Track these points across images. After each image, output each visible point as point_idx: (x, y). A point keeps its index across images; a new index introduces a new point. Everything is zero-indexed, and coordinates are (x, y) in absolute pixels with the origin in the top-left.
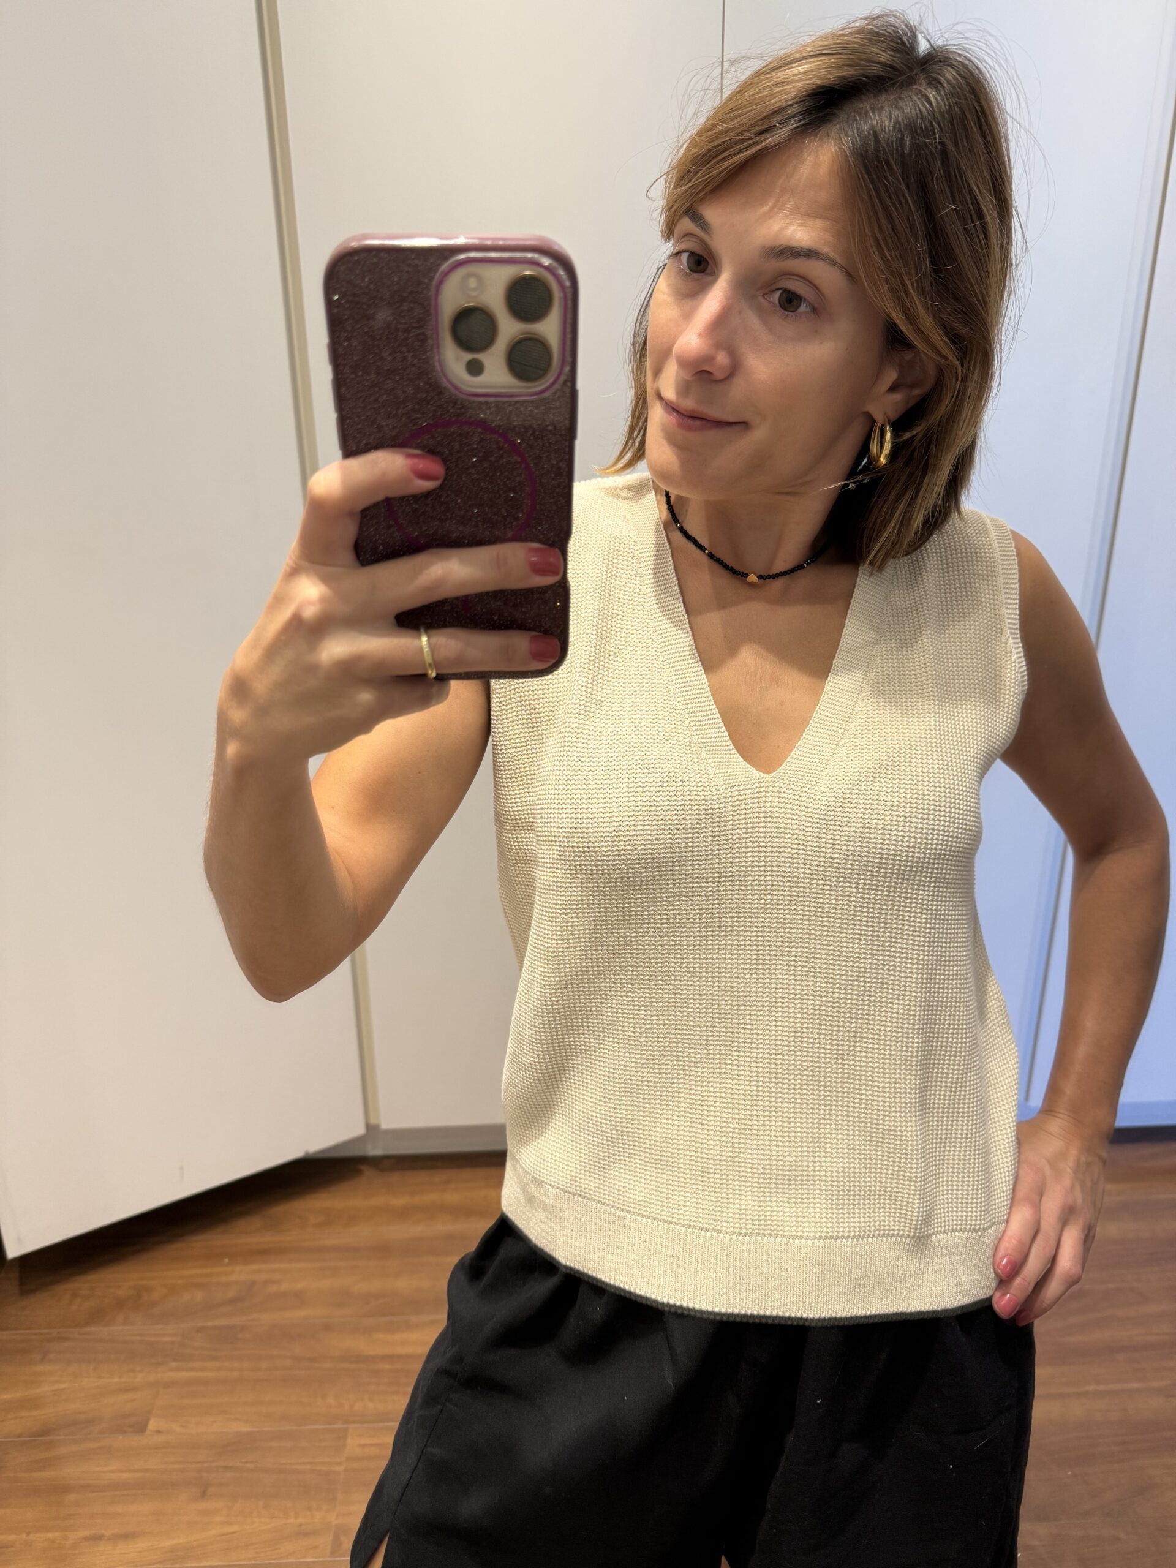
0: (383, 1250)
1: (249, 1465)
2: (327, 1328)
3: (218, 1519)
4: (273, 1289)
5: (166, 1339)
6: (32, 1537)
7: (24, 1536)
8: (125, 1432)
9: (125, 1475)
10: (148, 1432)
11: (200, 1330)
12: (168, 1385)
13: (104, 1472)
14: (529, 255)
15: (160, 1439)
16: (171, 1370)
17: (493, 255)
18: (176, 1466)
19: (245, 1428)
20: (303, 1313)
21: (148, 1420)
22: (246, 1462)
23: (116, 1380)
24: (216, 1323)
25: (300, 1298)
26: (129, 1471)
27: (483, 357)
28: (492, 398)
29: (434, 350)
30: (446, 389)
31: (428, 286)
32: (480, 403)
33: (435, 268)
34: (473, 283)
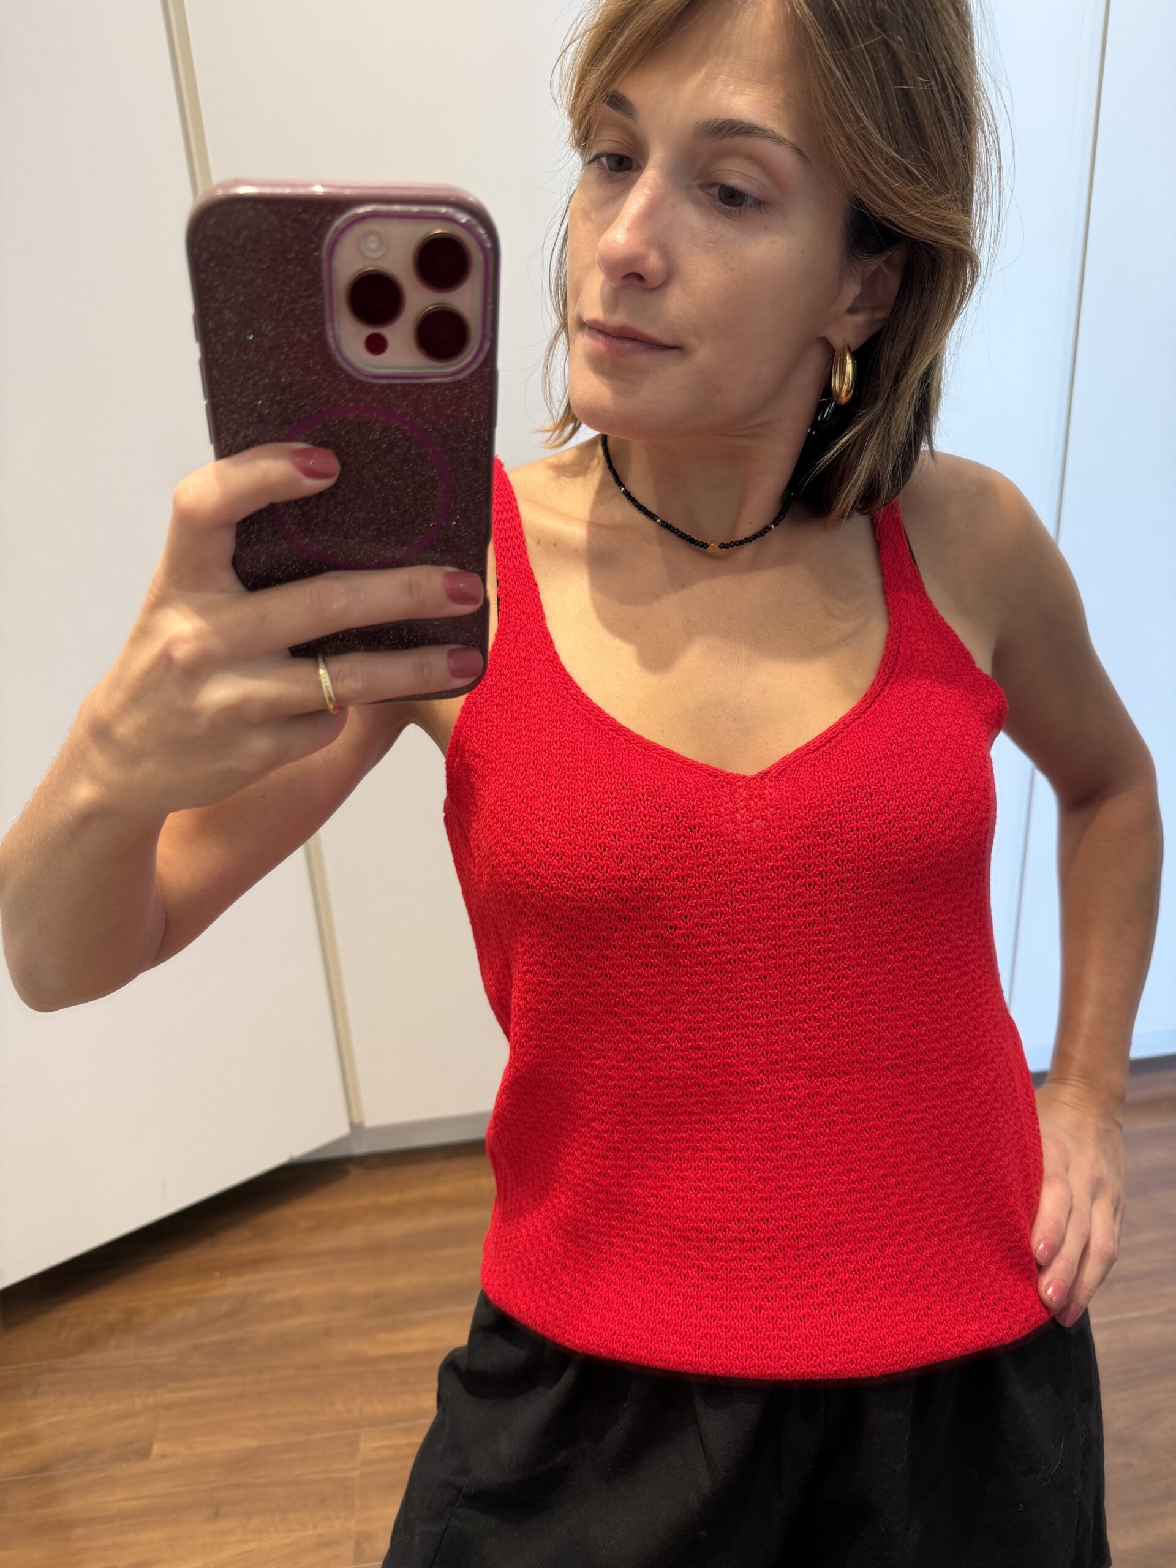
1: (260, 1480)
3: (234, 1538)
5: (162, 1360)
8: (129, 1460)
10: (152, 1457)
11: (196, 1347)
12: (169, 1407)
14: (443, 210)
15: (164, 1463)
16: (171, 1391)
17: (397, 208)
18: (185, 1489)
19: (254, 1443)
20: (302, 1320)
21: (151, 1445)
22: (257, 1478)
23: (114, 1407)
25: (296, 1306)
26: (137, 1499)
27: (386, 332)
28: (398, 381)
29: (328, 325)
30: (342, 370)
31: (318, 248)
32: (383, 386)
33: (327, 225)
34: (373, 243)
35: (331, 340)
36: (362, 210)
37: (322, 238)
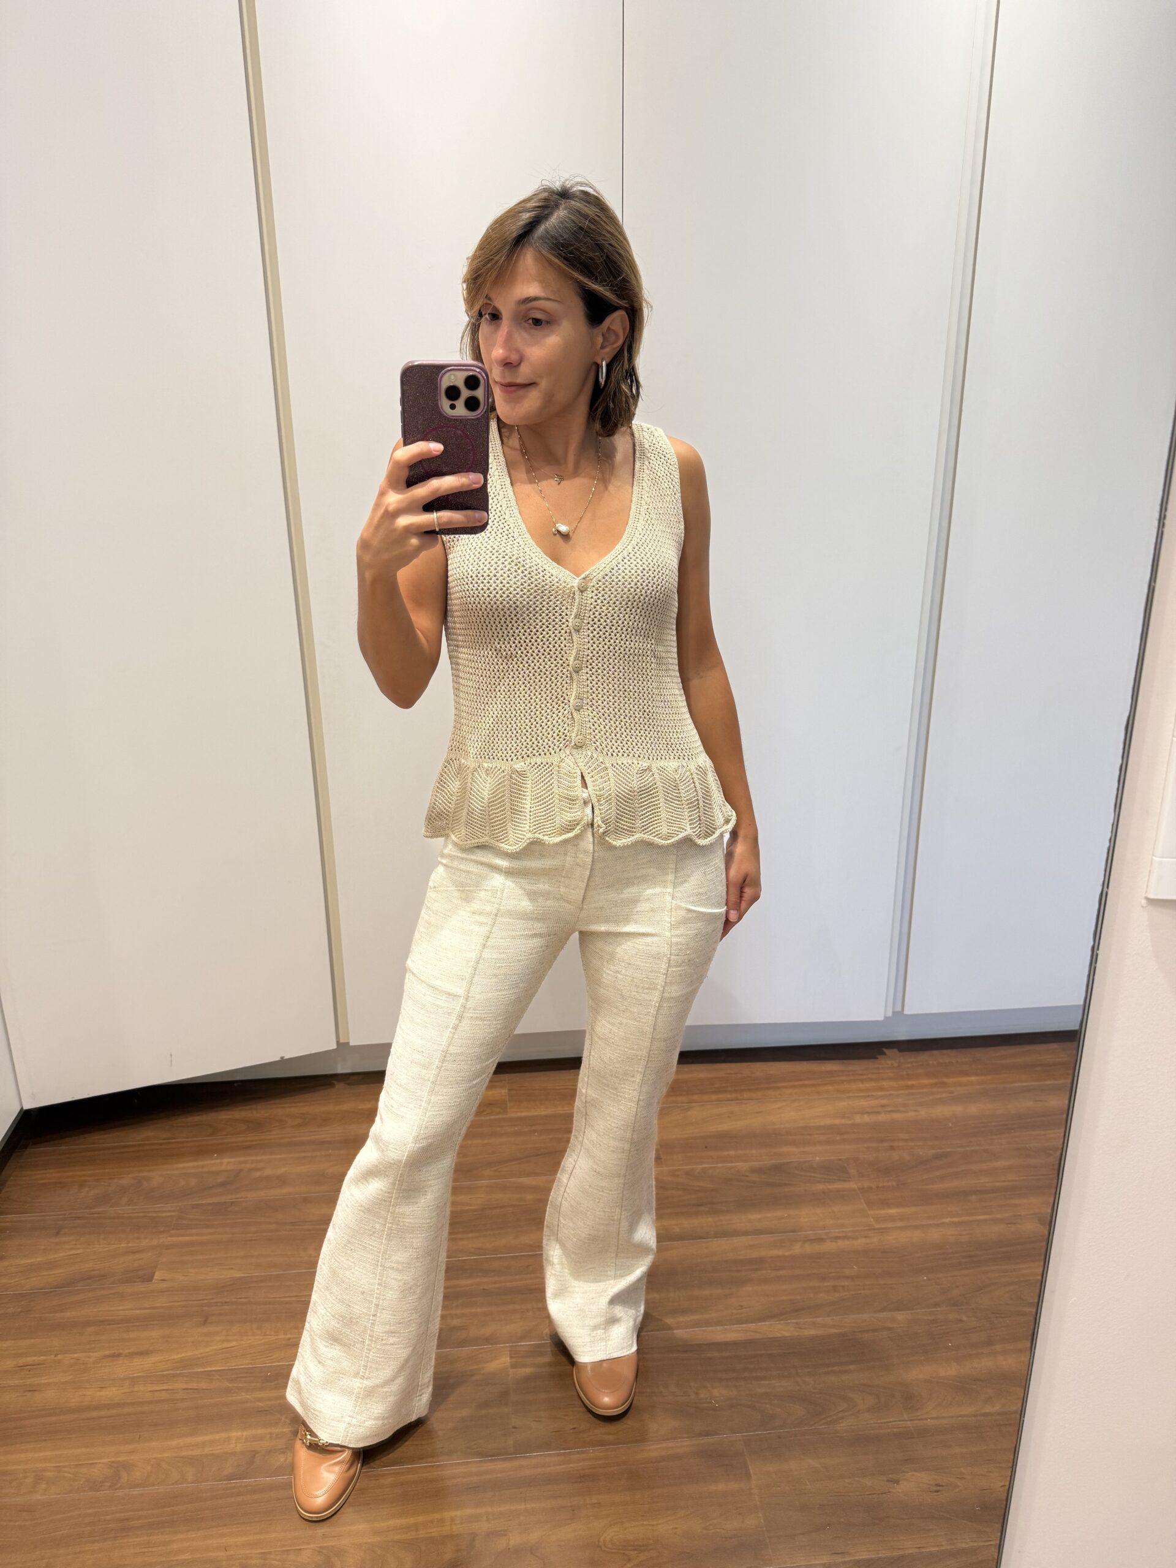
1: (242, 1300)
2: (306, 1200)
3: (218, 1338)
4: (257, 1174)
5: (164, 1214)
6: (59, 1357)
7: (53, 1357)
9: (138, 1312)
10: (154, 1280)
11: (195, 1207)
13: (117, 1311)
14: (472, 368)
15: (164, 1285)
16: (170, 1236)
18: (179, 1303)
19: (239, 1275)
20: (284, 1191)
21: (154, 1273)
22: (240, 1298)
23: (123, 1245)
24: (209, 1201)
26: (140, 1309)
27: (456, 403)
28: (458, 417)
29: (439, 400)
30: (443, 413)
31: (437, 378)
32: (454, 419)
33: (440, 372)
34: (453, 376)
35: (440, 405)
37: (439, 376)
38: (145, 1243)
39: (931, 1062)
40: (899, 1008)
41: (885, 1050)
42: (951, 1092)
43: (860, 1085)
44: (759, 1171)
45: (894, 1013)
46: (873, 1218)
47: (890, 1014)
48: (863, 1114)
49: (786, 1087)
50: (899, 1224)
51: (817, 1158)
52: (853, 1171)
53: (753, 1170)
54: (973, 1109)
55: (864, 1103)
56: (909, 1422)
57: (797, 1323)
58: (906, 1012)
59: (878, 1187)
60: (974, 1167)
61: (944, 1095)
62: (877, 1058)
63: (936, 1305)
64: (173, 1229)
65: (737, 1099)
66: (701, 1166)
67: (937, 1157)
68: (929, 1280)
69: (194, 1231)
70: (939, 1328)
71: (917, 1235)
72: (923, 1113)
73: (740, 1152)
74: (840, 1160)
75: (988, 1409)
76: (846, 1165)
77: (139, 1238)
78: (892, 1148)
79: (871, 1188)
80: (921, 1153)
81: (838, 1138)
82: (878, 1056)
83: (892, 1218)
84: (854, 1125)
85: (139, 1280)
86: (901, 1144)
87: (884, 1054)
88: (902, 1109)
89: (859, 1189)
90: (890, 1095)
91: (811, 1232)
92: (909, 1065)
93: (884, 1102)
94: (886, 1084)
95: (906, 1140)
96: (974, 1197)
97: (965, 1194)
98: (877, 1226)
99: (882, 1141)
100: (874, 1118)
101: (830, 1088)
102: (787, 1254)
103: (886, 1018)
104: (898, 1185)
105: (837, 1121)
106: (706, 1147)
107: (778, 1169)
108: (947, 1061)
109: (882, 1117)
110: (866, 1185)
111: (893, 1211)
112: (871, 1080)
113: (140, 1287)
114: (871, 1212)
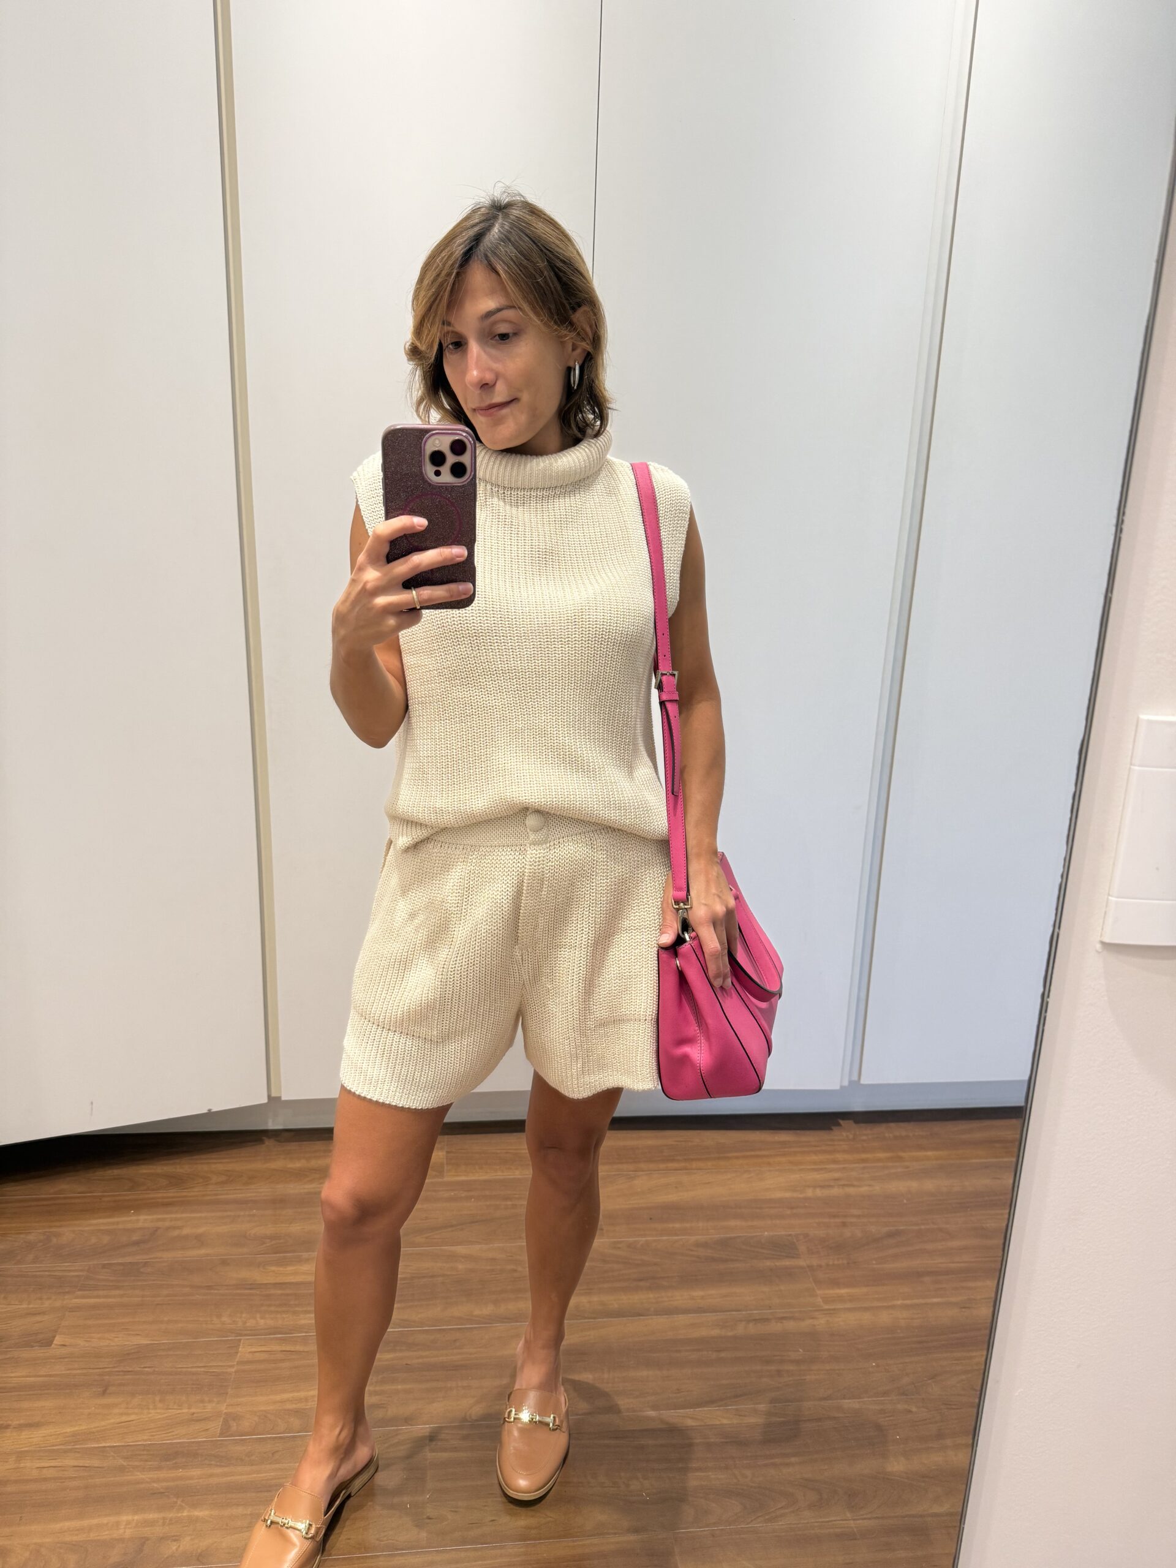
0: (279, 1202)
1: (147, 1370)
2: (224, 1263)
3: (117, 1410)
4: (176, 1233)
5: (73, 1274)
8: (32, 1347)
9: (32, 1379)
10: (53, 1345)
11: (104, 1266)
12: (73, 1309)
13: (11, 1377)
15: (66, 1351)
16: (76, 1298)
18: (82, 1374)
19: (145, 1341)
20: (203, 1251)
21: (54, 1337)
22: (145, 1367)
23: (25, 1306)
24: (120, 1260)
25: (200, 1240)
26: (35, 1376)
27: (441, 469)
28: (444, 485)
29: (423, 466)
30: (427, 481)
31: (421, 443)
32: (439, 486)
33: (424, 436)
34: (437, 442)
35: (424, 471)
36: (434, 432)
37: (422, 440)
38: (47, 1304)
39: (887, 1135)
40: (855, 1078)
41: (841, 1122)
42: (907, 1167)
43: (814, 1158)
44: (705, 1245)
45: (851, 1082)
46: (821, 1298)
47: (846, 1083)
48: (815, 1187)
49: (737, 1158)
50: (848, 1305)
51: (766, 1233)
52: (802, 1248)
53: (698, 1245)
54: (929, 1185)
55: (817, 1176)
56: (852, 1522)
57: (737, 1410)
58: (864, 1081)
59: (828, 1265)
60: (929, 1246)
61: (899, 1170)
62: (831, 1129)
63: (885, 1393)
64: (80, 1290)
65: (686, 1169)
66: (644, 1239)
67: (891, 1235)
68: (878, 1366)
69: (101, 1293)
70: (887, 1419)
71: (866, 1318)
72: (877, 1188)
73: (688, 1225)
74: (790, 1235)
75: (937, 1509)
76: (795, 1240)
77: (41, 1299)
78: (844, 1224)
79: (821, 1266)
80: (873, 1230)
81: (789, 1212)
82: (833, 1127)
83: (841, 1299)
84: (806, 1199)
85: (37, 1344)
86: (854, 1220)
87: (839, 1125)
88: (855, 1183)
89: (808, 1267)
90: (844, 1168)
91: (755, 1312)
92: (864, 1138)
93: (837, 1175)
94: (839, 1156)
95: (859, 1216)
96: (927, 1279)
97: (917, 1275)
98: (826, 1307)
99: (834, 1216)
100: (826, 1192)
101: (783, 1159)
102: (730, 1334)
103: (842, 1087)
104: (848, 1263)
105: (788, 1195)
106: (651, 1219)
107: (724, 1243)
108: (904, 1133)
109: (836, 1191)
110: (815, 1262)
111: (843, 1291)
112: (825, 1152)
113: (39, 1352)
114: (819, 1292)
